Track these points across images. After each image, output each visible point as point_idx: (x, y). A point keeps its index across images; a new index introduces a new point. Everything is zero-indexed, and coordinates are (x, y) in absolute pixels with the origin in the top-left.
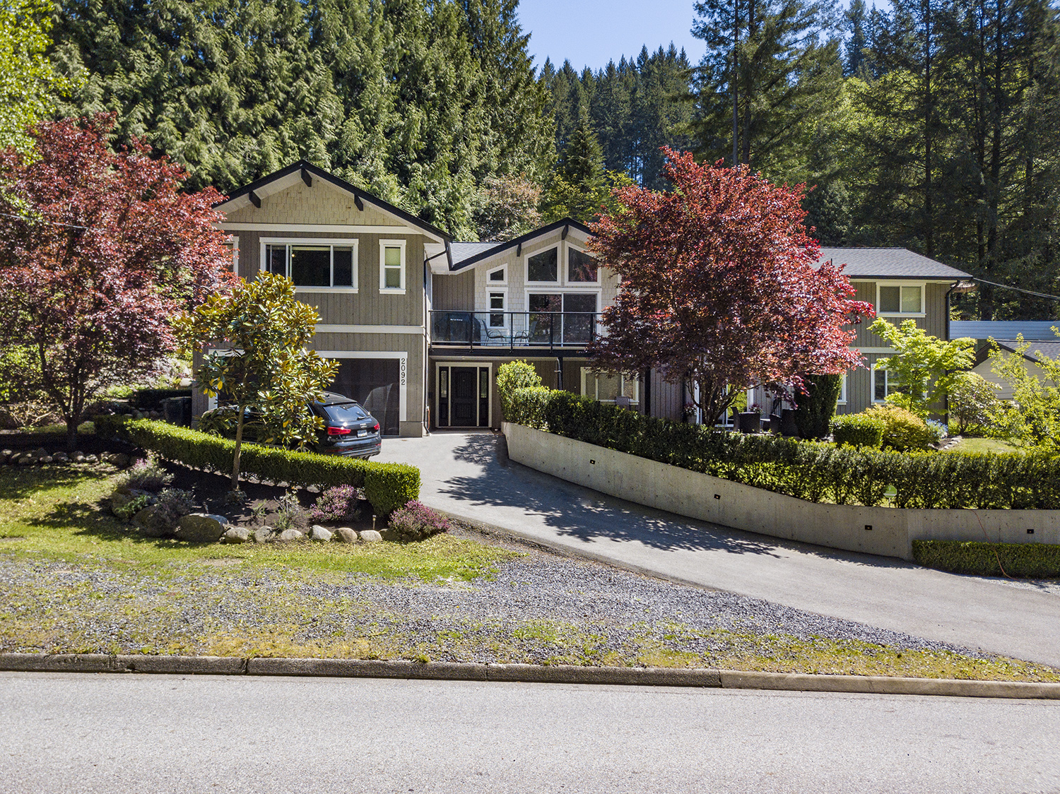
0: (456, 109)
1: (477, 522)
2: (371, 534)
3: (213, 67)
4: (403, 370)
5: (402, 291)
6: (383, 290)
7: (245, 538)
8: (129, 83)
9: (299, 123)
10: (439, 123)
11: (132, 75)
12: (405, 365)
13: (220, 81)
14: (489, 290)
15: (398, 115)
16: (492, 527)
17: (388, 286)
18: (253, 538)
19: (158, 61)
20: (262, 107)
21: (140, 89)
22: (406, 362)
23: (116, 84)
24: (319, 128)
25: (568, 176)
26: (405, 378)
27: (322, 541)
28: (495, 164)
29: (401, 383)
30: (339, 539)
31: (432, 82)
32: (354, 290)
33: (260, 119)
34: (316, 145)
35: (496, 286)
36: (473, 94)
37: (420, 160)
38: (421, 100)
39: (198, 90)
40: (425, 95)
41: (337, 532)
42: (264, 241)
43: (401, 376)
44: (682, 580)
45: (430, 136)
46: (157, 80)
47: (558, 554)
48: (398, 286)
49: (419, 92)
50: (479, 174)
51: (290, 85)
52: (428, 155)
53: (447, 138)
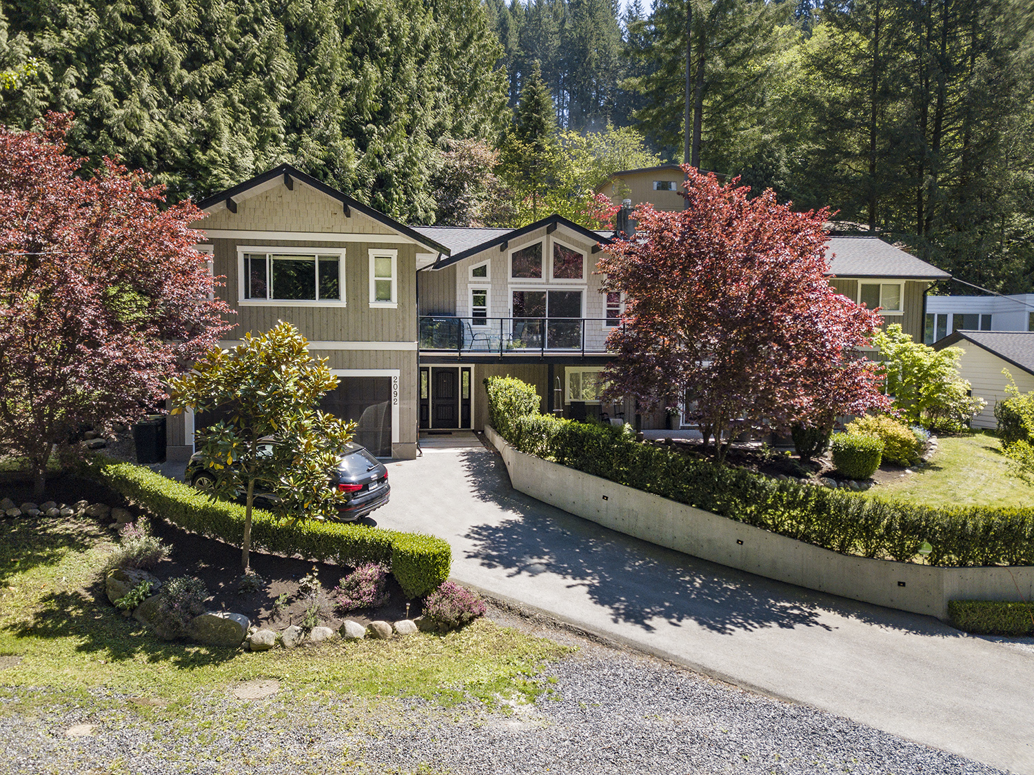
0: (410, 65)
1: (513, 600)
2: (406, 625)
3: (152, 21)
4: (396, 388)
5: (393, 305)
6: (374, 304)
7: (272, 643)
8: (61, 41)
9: (249, 85)
10: (394, 80)
11: (65, 33)
12: (398, 383)
13: (161, 38)
14: (471, 287)
15: (351, 72)
16: (530, 608)
17: (378, 299)
18: (280, 641)
19: (93, 16)
20: (209, 68)
21: (73, 48)
22: (398, 380)
23: (48, 42)
24: (271, 89)
25: (521, 134)
26: (398, 397)
27: (355, 640)
28: (449, 123)
29: (393, 402)
30: (374, 635)
31: (385, 36)
32: (341, 303)
33: (208, 82)
34: (269, 109)
35: (479, 283)
36: (427, 47)
37: (374, 121)
38: (374, 54)
39: (138, 49)
40: (378, 49)
41: (370, 627)
42: (241, 250)
43: (393, 395)
44: (752, 686)
45: (385, 95)
46: (93, 38)
47: (610, 646)
48: (388, 299)
49: (372, 45)
50: (434, 134)
51: (237, 41)
52: (382, 116)
53: (402, 97)
